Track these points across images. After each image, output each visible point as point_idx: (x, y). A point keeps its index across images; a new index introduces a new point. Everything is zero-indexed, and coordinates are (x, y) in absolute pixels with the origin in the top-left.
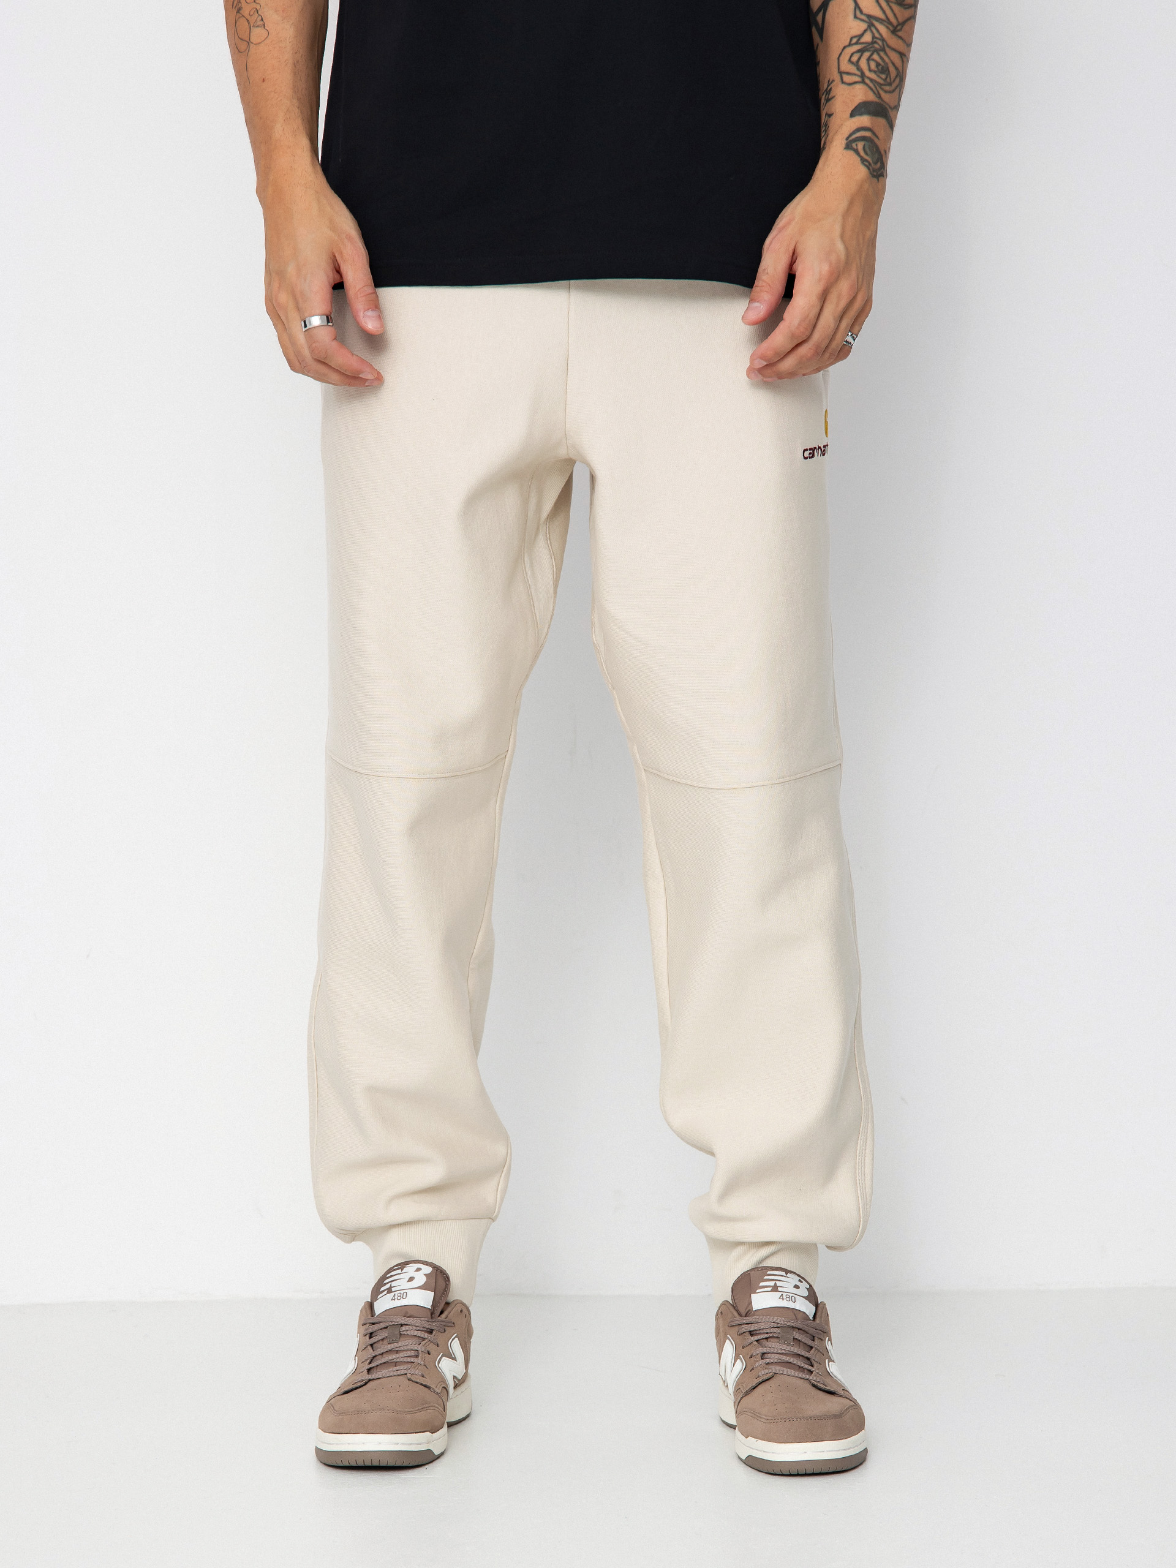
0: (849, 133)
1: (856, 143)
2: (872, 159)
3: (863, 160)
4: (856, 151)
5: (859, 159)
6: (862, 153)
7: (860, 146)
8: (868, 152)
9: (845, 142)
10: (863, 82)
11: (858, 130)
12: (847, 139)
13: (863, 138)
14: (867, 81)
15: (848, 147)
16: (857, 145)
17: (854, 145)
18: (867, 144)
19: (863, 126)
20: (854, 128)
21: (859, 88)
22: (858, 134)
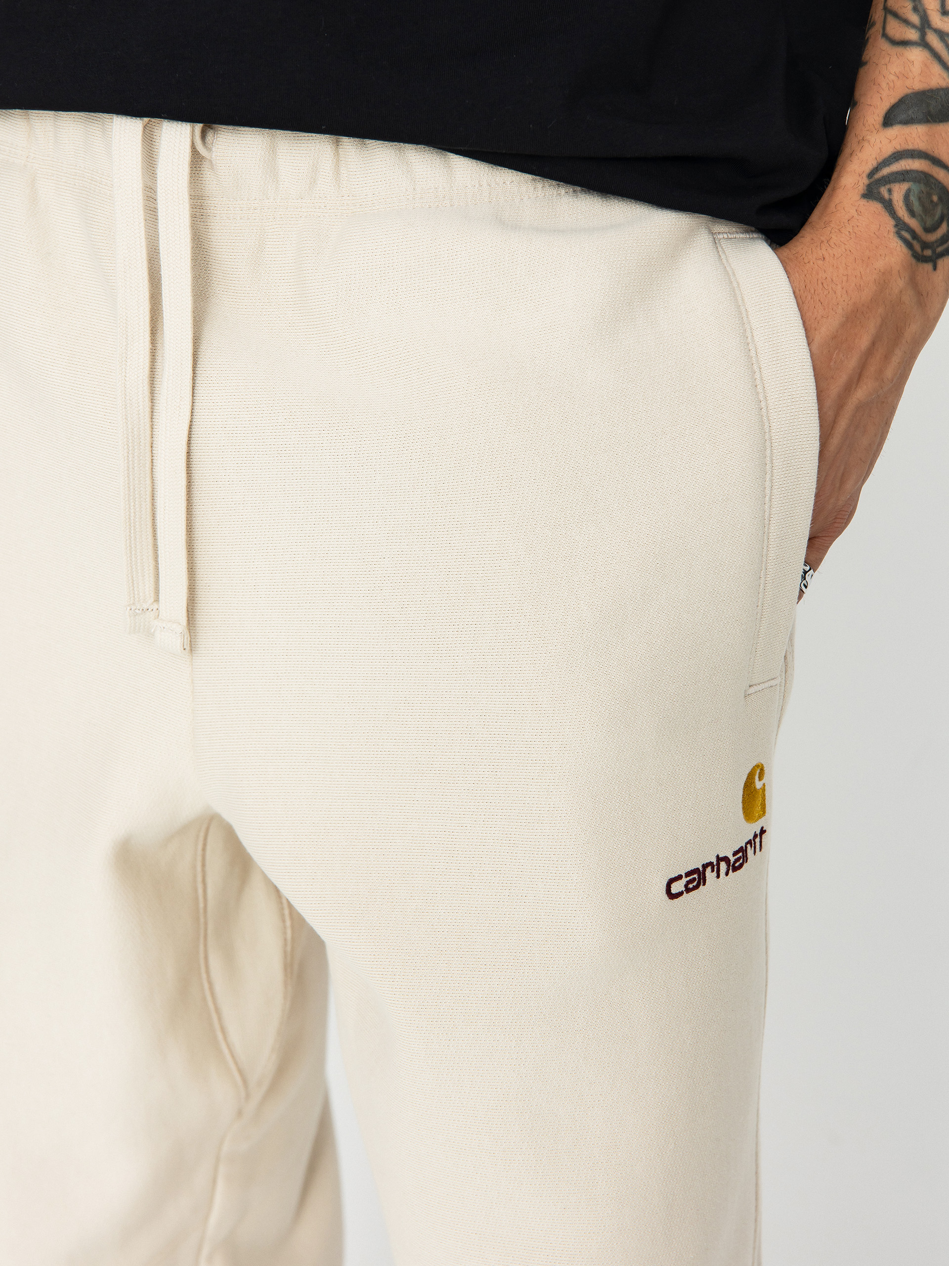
0: (875, 164)
1: (888, 187)
2: (922, 222)
3: (900, 225)
4: (888, 206)
5: (892, 222)
6: (902, 212)
7: (898, 193)
8: (917, 207)
9: (866, 181)
10: (924, 43)
11: (898, 156)
12: (871, 175)
13: (903, 176)
14: (933, 40)
15: (871, 193)
16: (890, 191)
17: (884, 191)
18: (916, 188)
19: (910, 147)
20: (888, 150)
21: (917, 55)
22: (896, 167)
